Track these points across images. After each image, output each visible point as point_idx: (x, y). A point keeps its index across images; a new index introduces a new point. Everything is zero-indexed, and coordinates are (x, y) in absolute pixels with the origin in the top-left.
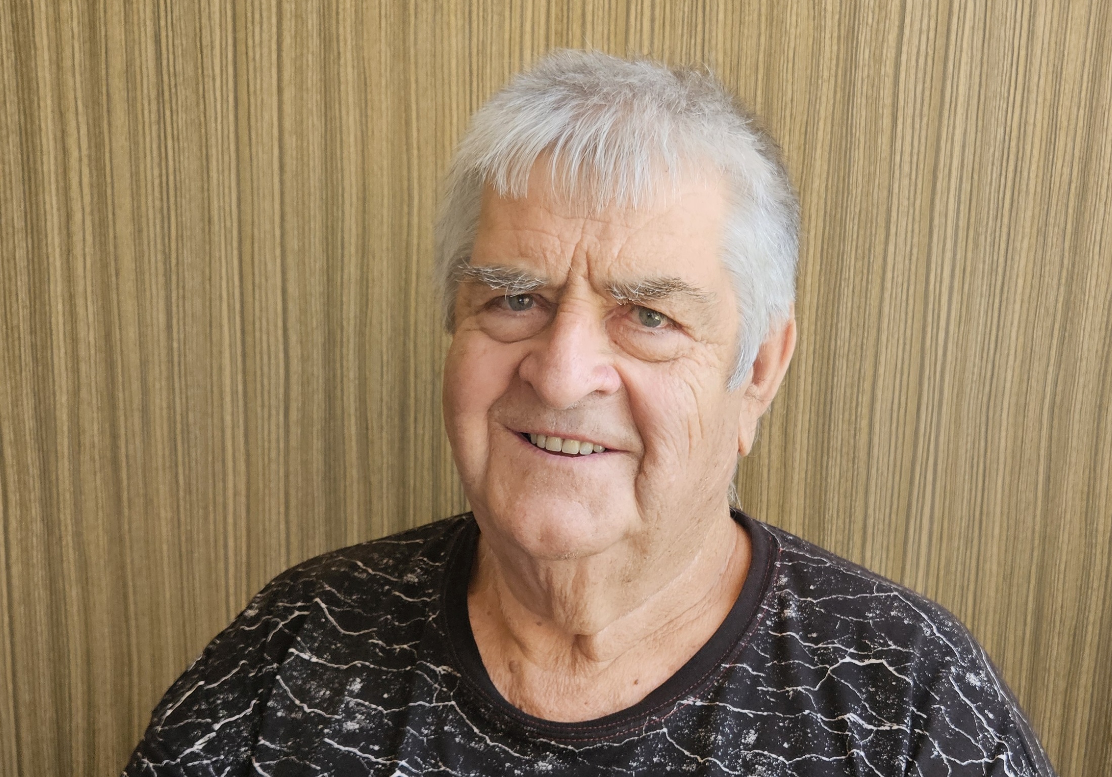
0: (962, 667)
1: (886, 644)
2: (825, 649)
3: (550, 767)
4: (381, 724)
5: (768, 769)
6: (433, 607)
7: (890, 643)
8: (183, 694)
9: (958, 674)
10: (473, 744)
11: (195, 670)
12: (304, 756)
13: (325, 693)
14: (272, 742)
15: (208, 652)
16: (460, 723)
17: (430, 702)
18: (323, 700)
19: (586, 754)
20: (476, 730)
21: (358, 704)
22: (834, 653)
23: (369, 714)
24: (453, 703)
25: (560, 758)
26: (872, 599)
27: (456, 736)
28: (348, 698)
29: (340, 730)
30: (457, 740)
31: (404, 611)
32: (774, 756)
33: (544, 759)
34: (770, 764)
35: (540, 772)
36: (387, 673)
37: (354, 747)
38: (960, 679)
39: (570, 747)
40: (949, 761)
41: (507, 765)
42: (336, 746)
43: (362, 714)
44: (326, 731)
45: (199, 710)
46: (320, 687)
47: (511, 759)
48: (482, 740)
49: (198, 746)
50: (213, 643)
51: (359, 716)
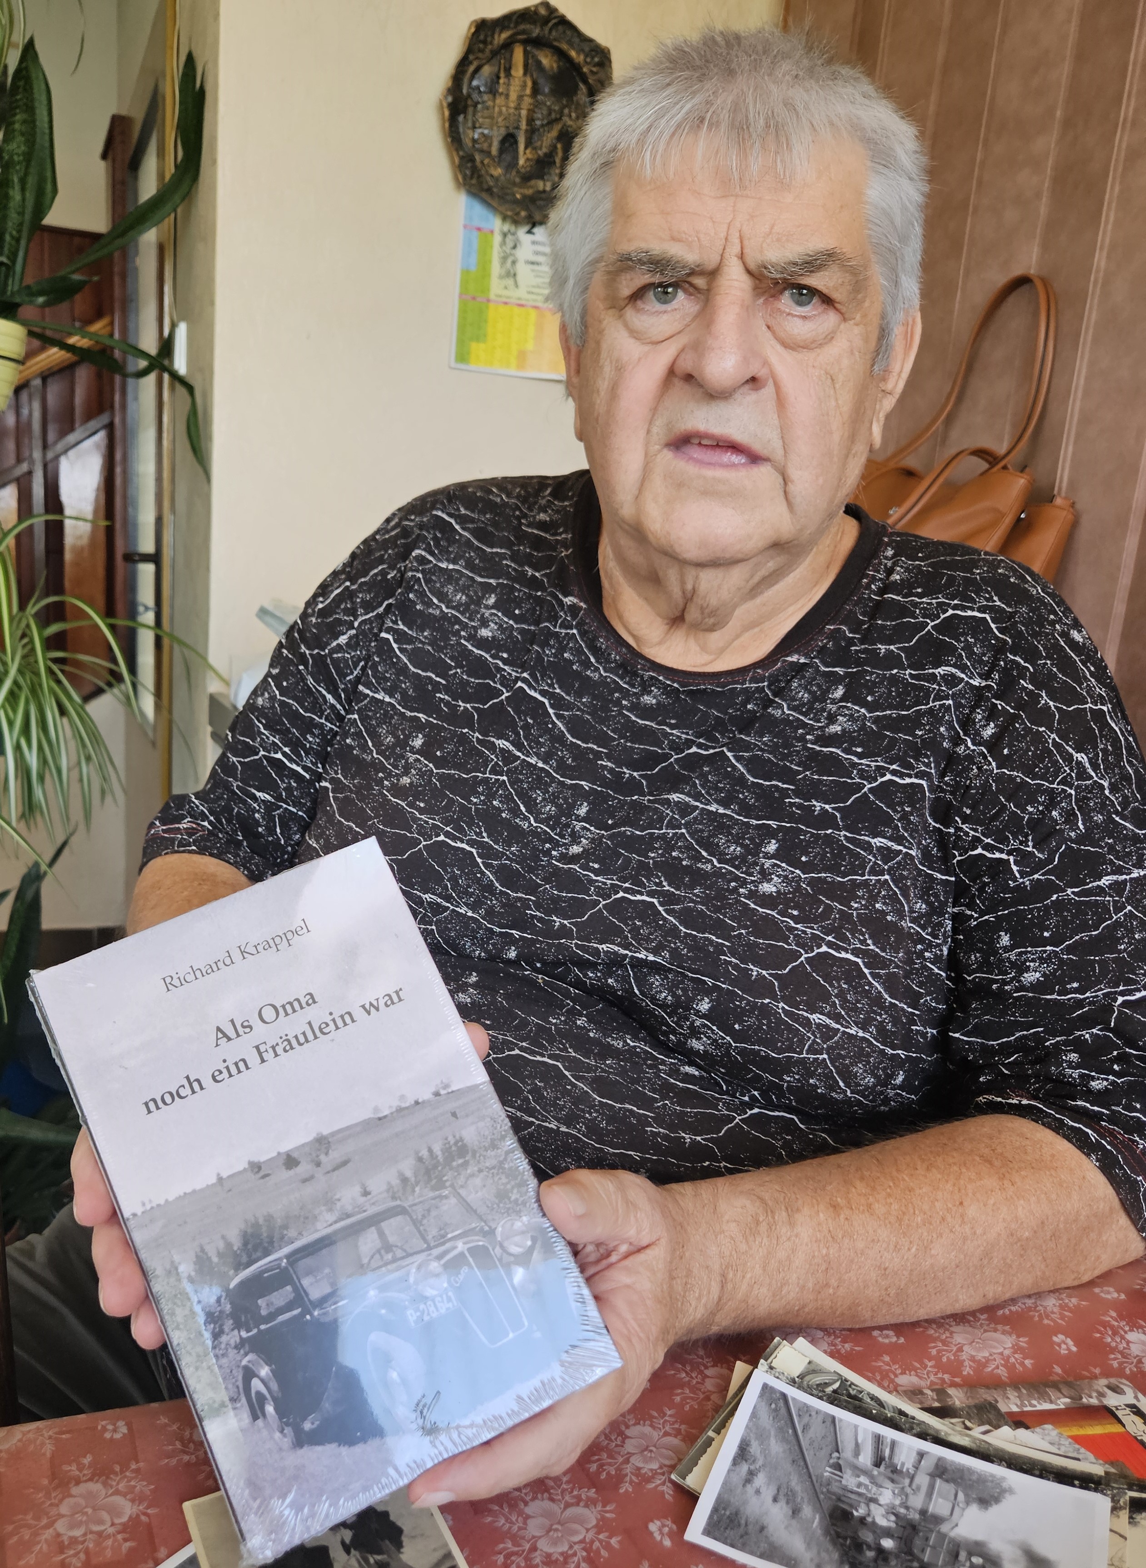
0: (1066, 624)
1: (991, 599)
2: (928, 604)
3: (654, 701)
4: (511, 636)
5: (848, 720)
6: (565, 544)
7: (995, 598)
8: (332, 591)
9: (1063, 631)
10: (588, 673)
11: (342, 571)
12: (440, 649)
13: (461, 597)
14: (410, 628)
15: (353, 556)
16: (579, 651)
17: (555, 627)
18: (460, 604)
19: (690, 693)
20: (593, 660)
21: (492, 614)
22: (936, 608)
23: (501, 626)
24: (575, 631)
25: (663, 694)
26: (979, 560)
27: (573, 664)
28: (483, 610)
29: (475, 635)
30: (574, 667)
31: (537, 543)
32: (857, 708)
33: (649, 693)
34: (851, 716)
35: (646, 704)
36: (520, 591)
37: (487, 652)
38: (1065, 635)
39: (675, 685)
40: (1056, 707)
41: (616, 695)
42: (470, 647)
43: (496, 623)
44: (463, 633)
45: (346, 608)
46: (456, 591)
47: (620, 689)
48: (597, 669)
49: (343, 640)
50: (358, 547)
51: (492, 625)
